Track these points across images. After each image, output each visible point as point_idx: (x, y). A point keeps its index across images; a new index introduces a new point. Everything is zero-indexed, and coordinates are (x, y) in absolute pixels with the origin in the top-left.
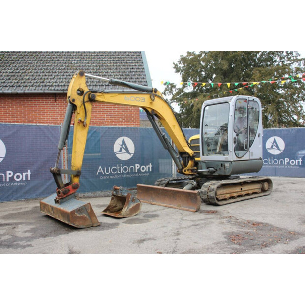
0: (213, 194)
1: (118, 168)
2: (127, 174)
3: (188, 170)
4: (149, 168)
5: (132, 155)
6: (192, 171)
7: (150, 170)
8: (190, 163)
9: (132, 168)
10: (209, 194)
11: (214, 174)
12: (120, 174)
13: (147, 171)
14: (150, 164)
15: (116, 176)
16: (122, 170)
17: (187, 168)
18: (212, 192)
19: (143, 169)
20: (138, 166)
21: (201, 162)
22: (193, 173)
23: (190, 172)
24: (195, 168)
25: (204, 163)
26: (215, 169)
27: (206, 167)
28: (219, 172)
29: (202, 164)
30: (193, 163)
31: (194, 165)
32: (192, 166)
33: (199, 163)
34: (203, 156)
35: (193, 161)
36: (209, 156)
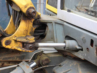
3: (16, 41)
6: (24, 44)
17: (12, 37)
21: (54, 24)
22: (24, 51)
23: (19, 47)
24: (31, 41)
25: (62, 26)
26: (79, 46)
27: (63, 34)
28: (85, 55)
29: (55, 27)
30: (32, 26)
31: (34, 29)
32: (29, 32)
33: (48, 24)
34: (62, 9)
35: (32, 22)
36: (72, 12)
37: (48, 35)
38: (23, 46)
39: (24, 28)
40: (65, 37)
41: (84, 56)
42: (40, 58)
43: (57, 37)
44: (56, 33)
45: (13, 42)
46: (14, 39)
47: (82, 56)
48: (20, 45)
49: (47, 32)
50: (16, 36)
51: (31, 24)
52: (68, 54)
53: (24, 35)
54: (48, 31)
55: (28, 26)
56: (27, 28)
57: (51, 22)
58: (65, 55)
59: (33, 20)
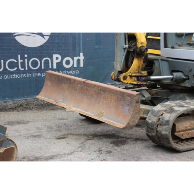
0: (166, 130)
1: (20, 61)
2: (37, 71)
3: (131, 76)
4: (79, 61)
5: (47, 38)
6: (138, 78)
7: (82, 65)
8: (136, 63)
9: (46, 62)
10: (159, 129)
11: (183, 85)
12: (24, 72)
13: (75, 66)
14: (81, 54)
15: (16, 76)
16: (29, 64)
17: (128, 73)
18: (165, 127)
19: (68, 63)
20: (57, 58)
21: (160, 61)
22: (139, 83)
23: (134, 81)
24: (144, 74)
25: (167, 62)
26: (185, 76)
27: (169, 69)
28: (192, 82)
29: (161, 64)
30: (143, 63)
31: (144, 66)
32: (140, 68)
33: (155, 62)
34: (165, 48)
35: (142, 59)
36: (176, 48)
37: (156, 71)
38: (138, 80)
39: (136, 65)
40: (170, 72)
41: (190, 84)
42: (151, 91)
43: (163, 73)
44: (162, 69)
45: (128, 77)
46: (129, 74)
47: (189, 84)
48: (135, 79)
49: (154, 69)
50: (130, 72)
51: (142, 62)
52: (175, 87)
53: (137, 71)
54: (156, 68)
55: (139, 63)
56: (139, 65)
57: (158, 60)
58: (171, 89)
59: (143, 58)
